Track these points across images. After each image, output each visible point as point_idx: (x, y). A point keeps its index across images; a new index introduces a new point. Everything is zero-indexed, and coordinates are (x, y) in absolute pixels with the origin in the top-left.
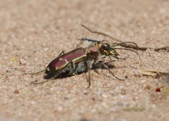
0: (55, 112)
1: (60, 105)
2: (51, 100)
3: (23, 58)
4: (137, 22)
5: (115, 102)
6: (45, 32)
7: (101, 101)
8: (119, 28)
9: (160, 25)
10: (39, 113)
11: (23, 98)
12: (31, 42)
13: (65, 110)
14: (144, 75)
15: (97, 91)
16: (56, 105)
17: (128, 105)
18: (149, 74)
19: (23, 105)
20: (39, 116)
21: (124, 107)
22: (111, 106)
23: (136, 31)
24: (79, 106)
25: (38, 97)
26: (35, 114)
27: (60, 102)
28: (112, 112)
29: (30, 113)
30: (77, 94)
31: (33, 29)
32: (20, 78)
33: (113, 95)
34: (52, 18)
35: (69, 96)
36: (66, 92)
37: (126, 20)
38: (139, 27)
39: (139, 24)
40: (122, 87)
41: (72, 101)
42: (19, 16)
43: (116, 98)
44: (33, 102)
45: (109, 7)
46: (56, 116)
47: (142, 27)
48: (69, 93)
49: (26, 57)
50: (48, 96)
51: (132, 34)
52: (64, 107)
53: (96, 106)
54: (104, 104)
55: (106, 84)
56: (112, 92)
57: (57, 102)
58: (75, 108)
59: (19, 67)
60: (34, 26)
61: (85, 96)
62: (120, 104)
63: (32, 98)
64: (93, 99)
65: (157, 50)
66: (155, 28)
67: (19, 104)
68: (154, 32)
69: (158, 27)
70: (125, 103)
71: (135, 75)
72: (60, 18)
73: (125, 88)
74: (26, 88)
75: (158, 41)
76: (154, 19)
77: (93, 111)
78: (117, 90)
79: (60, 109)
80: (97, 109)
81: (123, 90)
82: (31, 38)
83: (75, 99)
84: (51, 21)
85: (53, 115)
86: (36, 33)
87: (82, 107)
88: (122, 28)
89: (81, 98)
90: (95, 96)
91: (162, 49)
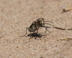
0: (31, 55)
1: (33, 52)
2: (30, 50)
3: (20, 34)
4: (62, 19)
5: (53, 50)
6: (29, 23)
7: (48, 50)
8: (56, 21)
9: (71, 20)
10: (25, 55)
11: (20, 49)
12: (24, 28)
13: (35, 54)
14: (64, 40)
15: (47, 46)
16: (32, 52)
17: (58, 51)
18: (66, 39)
19: (20, 52)
20: (25, 56)
21: (56, 52)
22: (51, 52)
23: (62, 22)
24: (40, 52)
25: (25, 49)
26: (24, 56)
27: (33, 51)
28: (52, 54)
29: (22, 55)
30: (39, 47)
31: (24, 23)
32: (19, 42)
33: (52, 47)
34: (32, 18)
35: (36, 48)
36: (35, 47)
37: (58, 18)
38: (63, 20)
39: (63, 19)
40: (56, 44)
41: (37, 50)
42: (20, 17)
43: (53, 49)
44: (23, 51)
45: (52, 13)
46: (31, 56)
47: (64, 21)
48: (37, 47)
49: (22, 34)
50: (29, 48)
51: (60, 23)
52: (34, 53)
53: (46, 52)
54: (49, 51)
55: (50, 43)
56: (52, 46)
57: (32, 51)
58: (38, 53)
59: (19, 38)
60: (25, 21)
61: (42, 48)
62: (55, 51)
63: (23, 50)
64: (45, 49)
65: (69, 30)
66: (69, 21)
67: (18, 52)
68: (68, 22)
69: (70, 20)
70: (57, 51)
71: (61, 40)
72: (35, 18)
73: (57, 45)
74: (21, 46)
75: (70, 26)
76: (68, 17)
77: (45, 54)
78: (54, 45)
79: (33, 53)
80: (46, 53)
81: (56, 45)
82: (24, 26)
83: (38, 50)
84: (31, 19)
85: (30, 56)
86: (25, 24)
87: (41, 52)
88: (57, 21)
89: (41, 49)
90: (46, 48)
91: (71, 29)
